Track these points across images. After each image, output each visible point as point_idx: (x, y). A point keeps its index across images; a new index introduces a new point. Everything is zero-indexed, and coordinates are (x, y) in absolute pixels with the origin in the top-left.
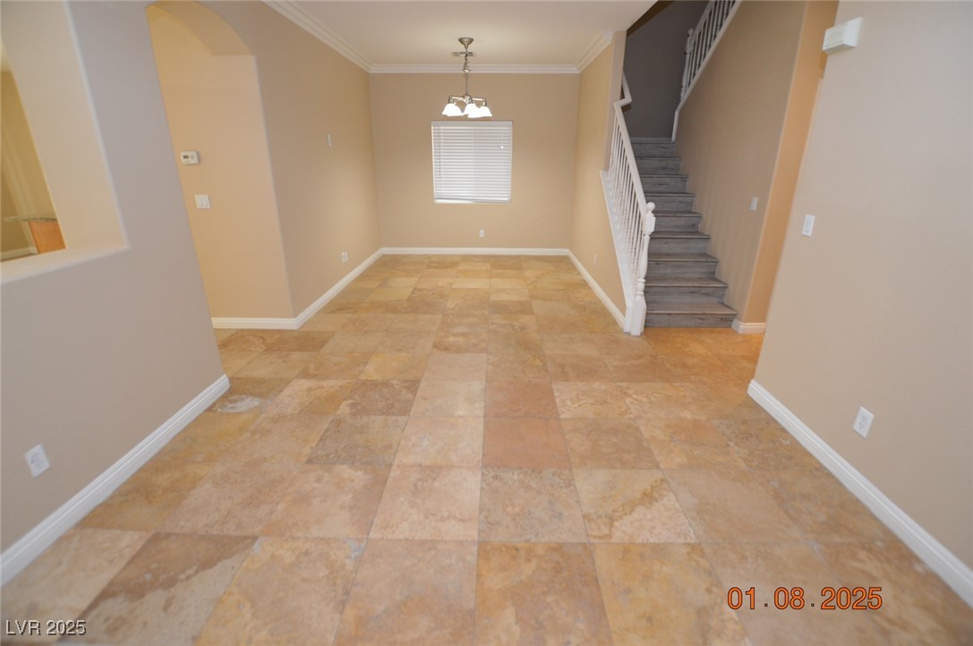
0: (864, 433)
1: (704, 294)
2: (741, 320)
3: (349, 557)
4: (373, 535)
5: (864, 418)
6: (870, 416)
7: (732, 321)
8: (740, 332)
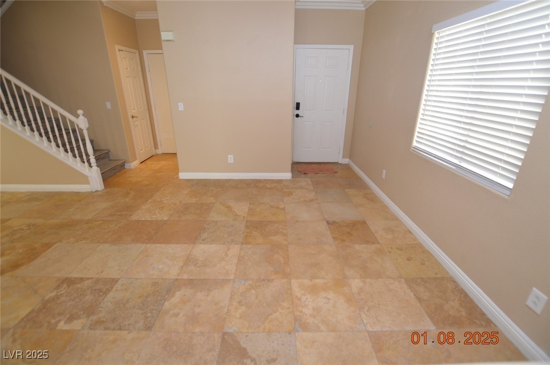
0: (232, 162)
1: (102, 158)
2: (130, 163)
3: (245, 284)
4: (232, 277)
5: (231, 158)
6: (232, 156)
7: (124, 165)
8: (133, 168)
